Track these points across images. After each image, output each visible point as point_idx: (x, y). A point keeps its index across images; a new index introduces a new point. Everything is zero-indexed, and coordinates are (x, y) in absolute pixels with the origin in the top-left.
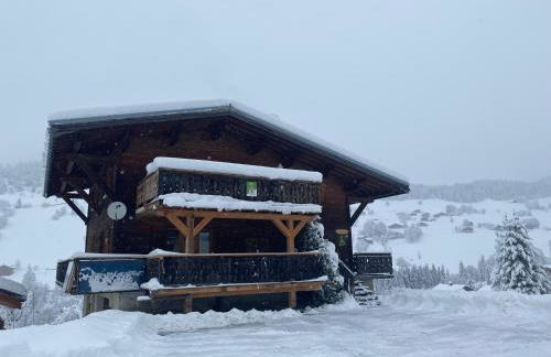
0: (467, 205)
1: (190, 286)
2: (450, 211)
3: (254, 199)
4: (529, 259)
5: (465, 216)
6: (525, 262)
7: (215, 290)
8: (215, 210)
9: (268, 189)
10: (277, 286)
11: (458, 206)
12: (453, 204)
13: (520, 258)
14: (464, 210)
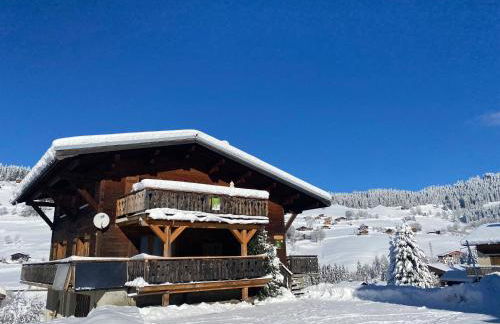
0: (363, 210)
1: (168, 283)
2: (349, 216)
3: (218, 212)
4: (416, 259)
5: (361, 221)
6: (413, 262)
7: (188, 287)
8: (189, 221)
9: (228, 204)
10: (234, 283)
11: (356, 211)
12: (350, 209)
13: (409, 258)
14: (361, 215)
